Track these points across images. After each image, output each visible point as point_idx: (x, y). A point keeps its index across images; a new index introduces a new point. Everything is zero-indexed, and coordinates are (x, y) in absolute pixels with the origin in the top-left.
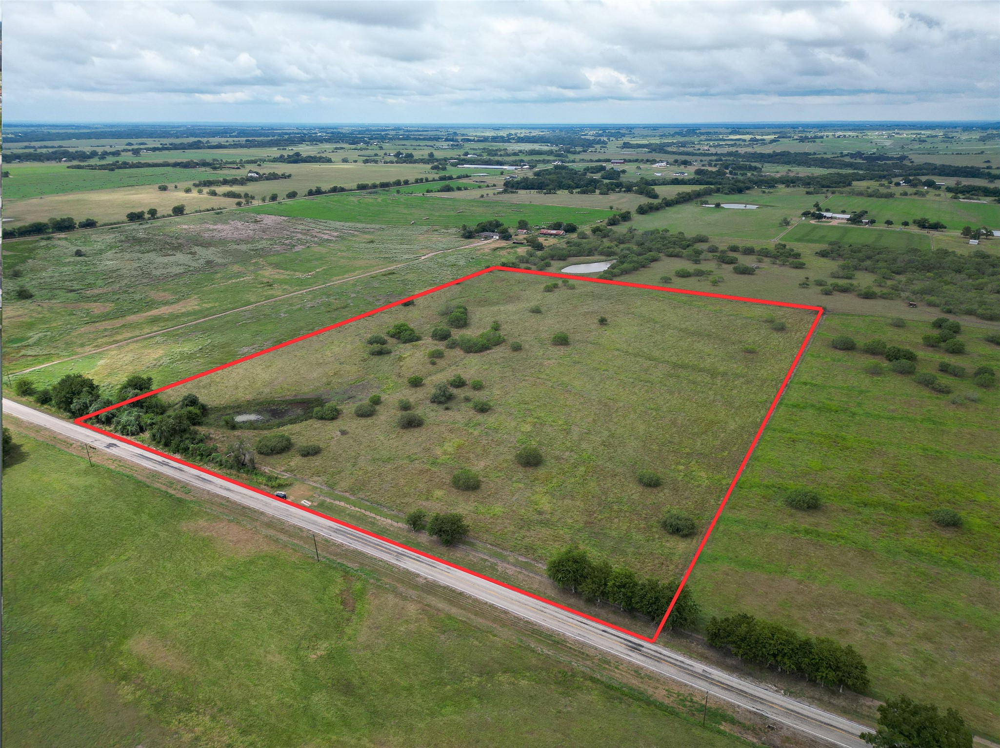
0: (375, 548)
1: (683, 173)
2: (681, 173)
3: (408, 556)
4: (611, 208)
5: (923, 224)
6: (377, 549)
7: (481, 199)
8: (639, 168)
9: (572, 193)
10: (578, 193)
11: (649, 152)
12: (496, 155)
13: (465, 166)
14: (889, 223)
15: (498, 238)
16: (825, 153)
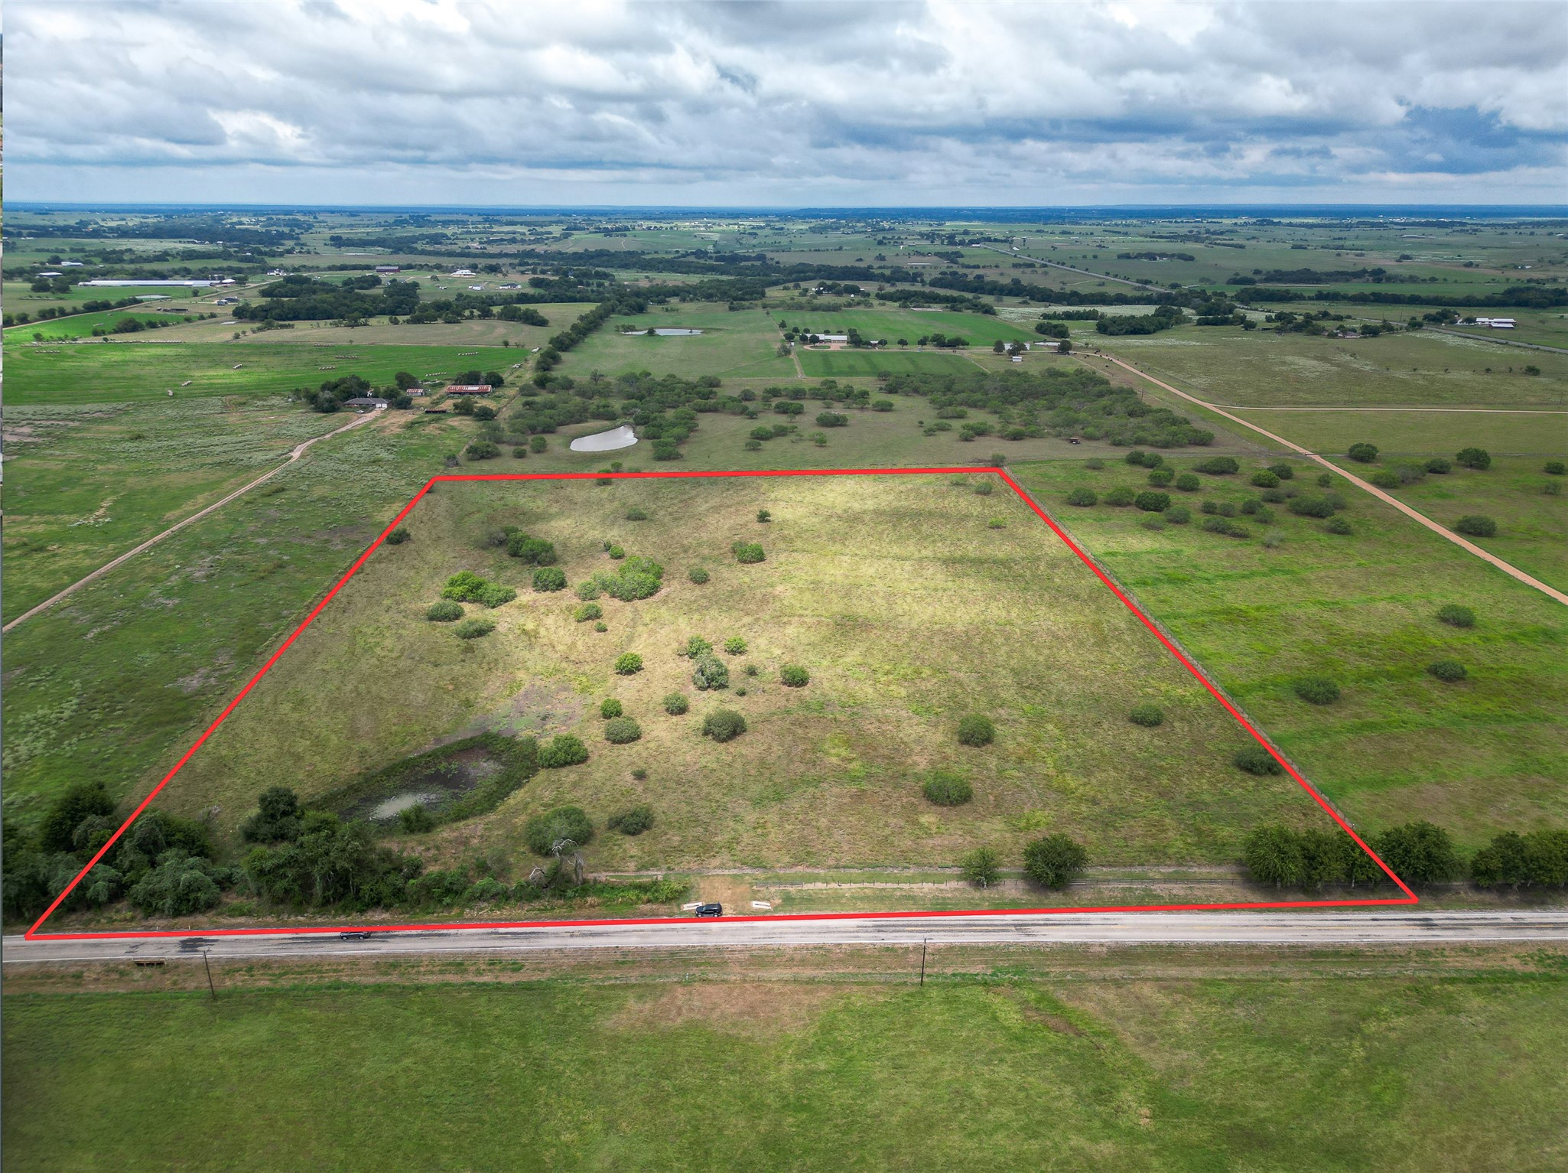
0: (968, 931)
1: (514, 285)
2: (511, 285)
3: (1033, 925)
4: (506, 344)
5: (940, 342)
6: (975, 931)
7: (235, 342)
8: (434, 278)
9: (396, 322)
10: (408, 322)
11: (392, 253)
12: (121, 261)
13: (93, 282)
14: (903, 343)
15: (385, 406)
16: (656, 252)
